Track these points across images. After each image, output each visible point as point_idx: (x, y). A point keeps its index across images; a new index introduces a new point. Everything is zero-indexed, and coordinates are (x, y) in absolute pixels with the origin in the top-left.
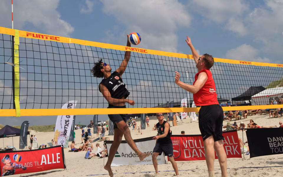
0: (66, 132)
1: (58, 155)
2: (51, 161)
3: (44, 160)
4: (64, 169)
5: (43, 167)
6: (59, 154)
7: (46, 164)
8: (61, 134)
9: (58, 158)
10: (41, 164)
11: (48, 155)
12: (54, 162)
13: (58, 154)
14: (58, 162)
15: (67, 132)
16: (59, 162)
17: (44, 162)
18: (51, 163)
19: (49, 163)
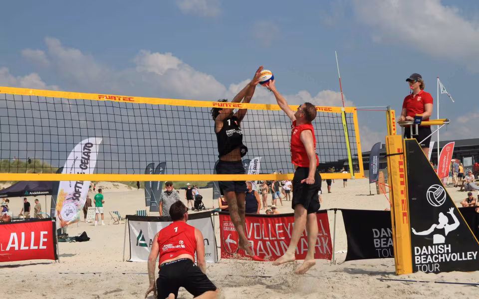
0: (77, 195)
1: (44, 235)
2: (27, 243)
3: (13, 243)
4: (53, 261)
5: (11, 254)
6: (46, 233)
7: (17, 248)
8: (68, 197)
9: (42, 240)
10: (8, 249)
11: (23, 234)
12: (32, 247)
13: (42, 233)
14: (41, 247)
15: (80, 195)
16: (45, 247)
17: (13, 246)
18: (27, 248)
19: (23, 248)
